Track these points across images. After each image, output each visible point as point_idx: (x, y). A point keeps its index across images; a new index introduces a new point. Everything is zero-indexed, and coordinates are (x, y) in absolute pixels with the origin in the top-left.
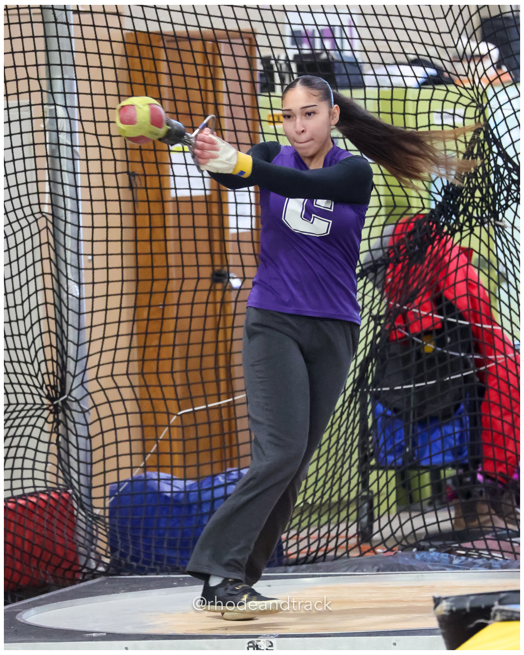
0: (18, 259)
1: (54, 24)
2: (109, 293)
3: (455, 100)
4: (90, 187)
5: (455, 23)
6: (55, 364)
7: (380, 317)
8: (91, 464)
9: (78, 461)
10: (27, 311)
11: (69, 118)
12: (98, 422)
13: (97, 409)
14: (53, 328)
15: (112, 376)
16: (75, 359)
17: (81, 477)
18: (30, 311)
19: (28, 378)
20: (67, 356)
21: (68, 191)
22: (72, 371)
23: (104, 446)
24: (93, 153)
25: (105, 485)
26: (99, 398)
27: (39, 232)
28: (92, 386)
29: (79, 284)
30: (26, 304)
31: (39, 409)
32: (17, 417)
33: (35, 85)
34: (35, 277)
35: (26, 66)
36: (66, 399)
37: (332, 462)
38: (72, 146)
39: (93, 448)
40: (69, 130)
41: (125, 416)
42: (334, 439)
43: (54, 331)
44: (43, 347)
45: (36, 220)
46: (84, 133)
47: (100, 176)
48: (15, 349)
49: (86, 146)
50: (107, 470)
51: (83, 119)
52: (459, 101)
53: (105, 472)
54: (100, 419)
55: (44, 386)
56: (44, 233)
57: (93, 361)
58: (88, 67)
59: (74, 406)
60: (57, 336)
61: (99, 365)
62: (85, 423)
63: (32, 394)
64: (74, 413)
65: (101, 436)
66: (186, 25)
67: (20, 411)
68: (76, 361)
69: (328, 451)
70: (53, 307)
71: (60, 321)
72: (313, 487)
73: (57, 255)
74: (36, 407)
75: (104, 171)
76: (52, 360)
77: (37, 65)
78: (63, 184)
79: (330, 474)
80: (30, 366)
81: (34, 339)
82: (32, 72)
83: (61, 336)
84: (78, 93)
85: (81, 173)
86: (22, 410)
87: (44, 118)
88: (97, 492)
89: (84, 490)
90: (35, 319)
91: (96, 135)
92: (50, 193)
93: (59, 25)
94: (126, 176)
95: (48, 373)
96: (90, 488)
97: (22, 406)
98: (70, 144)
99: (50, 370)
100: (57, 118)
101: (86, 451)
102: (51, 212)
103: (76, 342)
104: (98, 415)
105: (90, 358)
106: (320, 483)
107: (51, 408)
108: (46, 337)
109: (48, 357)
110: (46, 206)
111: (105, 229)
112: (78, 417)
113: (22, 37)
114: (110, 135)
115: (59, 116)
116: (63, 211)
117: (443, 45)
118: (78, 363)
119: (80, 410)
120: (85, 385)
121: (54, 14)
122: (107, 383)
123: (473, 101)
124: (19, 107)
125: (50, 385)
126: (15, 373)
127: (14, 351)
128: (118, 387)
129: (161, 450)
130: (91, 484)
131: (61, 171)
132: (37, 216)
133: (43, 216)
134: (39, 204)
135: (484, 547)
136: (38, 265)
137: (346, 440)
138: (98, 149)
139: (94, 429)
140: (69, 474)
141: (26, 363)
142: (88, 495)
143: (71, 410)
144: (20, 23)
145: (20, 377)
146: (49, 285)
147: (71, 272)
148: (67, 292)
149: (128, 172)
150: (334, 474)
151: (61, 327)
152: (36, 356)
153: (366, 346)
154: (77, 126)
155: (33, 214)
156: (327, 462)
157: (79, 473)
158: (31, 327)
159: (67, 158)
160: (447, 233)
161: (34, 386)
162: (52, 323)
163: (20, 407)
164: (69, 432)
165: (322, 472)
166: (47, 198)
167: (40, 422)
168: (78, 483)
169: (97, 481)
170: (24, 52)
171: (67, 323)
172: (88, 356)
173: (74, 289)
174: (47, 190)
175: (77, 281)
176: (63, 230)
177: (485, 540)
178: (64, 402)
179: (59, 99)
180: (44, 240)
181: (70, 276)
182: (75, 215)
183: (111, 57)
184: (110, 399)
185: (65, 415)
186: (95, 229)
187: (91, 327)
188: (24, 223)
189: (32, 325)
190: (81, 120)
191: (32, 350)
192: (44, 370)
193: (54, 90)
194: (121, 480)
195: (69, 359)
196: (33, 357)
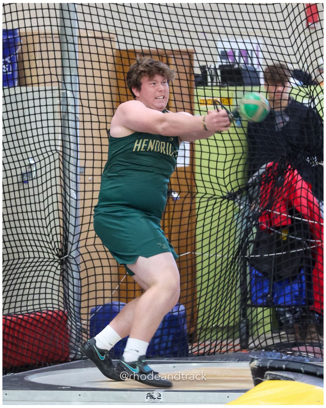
0: (41, 176)
1: (66, 44)
2: (94, 197)
3: (297, 93)
4: (85, 137)
5: (298, 50)
6: (62, 237)
7: (250, 218)
8: (81, 294)
9: (74, 292)
10: (46, 205)
11: (74, 98)
12: (86, 271)
13: (85, 264)
14: (61, 216)
15: (94, 245)
16: (73, 234)
17: (75, 302)
18: (48, 206)
19: (46, 244)
20: (69, 233)
21: (72, 139)
22: (72, 242)
23: (88, 285)
24: (87, 118)
25: (88, 307)
26: (87, 257)
27: (55, 161)
28: (83, 250)
29: (77, 192)
30: (46, 202)
31: (52, 261)
32: (39, 265)
33: (54, 78)
34: (51, 187)
35: (49, 67)
36: (68, 257)
37: (220, 299)
38: (75, 114)
39: (82, 285)
40: (74, 104)
41: (101, 268)
42: (221, 286)
43: (62, 218)
44: (55, 227)
45: (53, 154)
46: (82, 106)
47: (90, 131)
48: (39, 227)
49: (83, 114)
50: (90, 298)
51: (82, 98)
52: (299, 94)
53: (88, 300)
54: (86, 269)
55: (55, 249)
56: (57, 162)
57: (83, 236)
58: (85, 68)
59: (72, 261)
60: (63, 221)
61: (87, 238)
62: (78, 271)
63: (48, 253)
64: (71, 265)
65: (87, 278)
66: (141, 46)
67: (41, 262)
68: (74, 236)
69: (218, 293)
70: (61, 204)
71: (65, 212)
72: (208, 313)
73: (64, 175)
74: (50, 260)
75: (93, 128)
76: (60, 234)
77: (56, 67)
78: (69, 135)
79: (218, 306)
80: (47, 237)
81: (50, 222)
82: (53, 71)
83: (66, 221)
84: (79, 84)
85: (80, 129)
86: (42, 261)
87: (60, 97)
88: (84, 311)
89: (76, 309)
90: (51, 210)
91: (89, 107)
92: (62, 140)
93: (69, 45)
94: (105, 131)
95: (58, 242)
96: (80, 308)
97: (42, 259)
98: (74, 112)
99: (59, 240)
100: (67, 98)
101: (78, 287)
102: (62, 150)
103: (74, 225)
104: (86, 267)
105: (82, 234)
106: (213, 311)
107: (59, 261)
108: (57, 221)
109: (58, 232)
110: (59, 147)
111: (92, 161)
112: (74, 267)
113: (47, 51)
114: (97, 108)
115: (68, 96)
116: (69, 150)
117: (290, 62)
118: (75, 237)
119: (75, 264)
120: (78, 249)
121: (66, 38)
122: (92, 249)
123: (307, 94)
124: (45, 90)
125: (59, 248)
126: (39, 240)
127: (38, 228)
128: (97, 252)
129: (121, 288)
130: (80, 306)
131: (69, 127)
132: (54, 152)
133: (57, 152)
134: (55, 146)
135: (305, 350)
136: (53, 180)
137: (228, 287)
138: (90, 115)
139: (83, 275)
140: (69, 299)
141: (45, 235)
142: (78, 312)
143: (70, 264)
144: (47, 43)
145: (42, 243)
146: (59, 191)
147: (73, 185)
148: (70, 196)
149: (106, 129)
150: (221, 306)
151: (66, 216)
152: (51, 231)
153: (241, 233)
154: (78, 102)
155: (51, 151)
156: (217, 299)
157: (74, 299)
158: (49, 215)
159: (72, 121)
160: (290, 170)
161: (49, 248)
162: (61, 213)
163: (41, 260)
164: (69, 276)
165: (214, 304)
166: (59, 143)
167: (54, 269)
168: (73, 305)
169: (84, 304)
170: (48, 59)
171: (69, 213)
172: (80, 233)
173: (73, 194)
174: (60, 138)
175: (75, 190)
176: (68, 161)
177: (306, 346)
178: (66, 259)
179: (69, 86)
180: (57, 166)
181: (71, 187)
182: (76, 153)
183: (98, 63)
184: (93, 258)
185: (67, 267)
186: (86, 161)
187: (83, 216)
188: (46, 155)
189: (49, 214)
190: (80, 99)
191: (49, 228)
192: (55, 240)
193: (66, 82)
194: (97, 304)
195: (70, 234)
196: (49, 232)
